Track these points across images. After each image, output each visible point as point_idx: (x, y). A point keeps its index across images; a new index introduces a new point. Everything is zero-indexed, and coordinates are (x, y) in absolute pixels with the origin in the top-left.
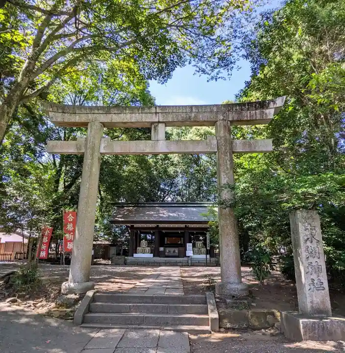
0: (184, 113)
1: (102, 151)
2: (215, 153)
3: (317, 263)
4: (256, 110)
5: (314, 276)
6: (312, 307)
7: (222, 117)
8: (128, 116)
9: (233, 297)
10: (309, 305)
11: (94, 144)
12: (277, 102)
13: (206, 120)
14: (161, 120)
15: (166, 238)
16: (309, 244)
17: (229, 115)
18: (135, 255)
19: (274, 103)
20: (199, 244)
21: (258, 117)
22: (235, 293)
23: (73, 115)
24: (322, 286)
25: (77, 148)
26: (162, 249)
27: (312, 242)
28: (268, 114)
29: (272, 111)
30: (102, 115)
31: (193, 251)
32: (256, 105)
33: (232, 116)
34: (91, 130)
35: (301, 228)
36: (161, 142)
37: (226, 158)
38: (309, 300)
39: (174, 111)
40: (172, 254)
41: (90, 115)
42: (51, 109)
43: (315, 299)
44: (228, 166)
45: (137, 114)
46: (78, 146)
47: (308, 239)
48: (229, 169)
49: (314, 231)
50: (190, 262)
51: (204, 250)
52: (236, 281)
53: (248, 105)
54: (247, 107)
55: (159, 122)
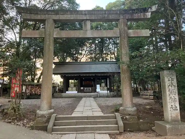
0: (101, 15)
1: (55, 36)
2: (119, 37)
3: (174, 97)
4: (141, 13)
5: (173, 104)
6: (171, 119)
7: (122, 17)
8: (69, 16)
9: (130, 115)
10: (170, 118)
11: (50, 33)
12: (153, 8)
13: (114, 18)
14: (88, 18)
15: (83, 82)
16: (170, 88)
17: (126, 16)
18: (67, 92)
19: (151, 8)
20: (103, 85)
21: (142, 17)
22: (131, 113)
23: (36, 15)
24: (176, 109)
25: (40, 35)
26: (82, 88)
27: (171, 87)
28: (147, 15)
29: (150, 13)
30: (54, 15)
31: (100, 89)
32: (141, 10)
33: (128, 16)
34: (48, 24)
35: (166, 80)
36: (88, 31)
37: (125, 40)
38: (170, 115)
39: (95, 13)
40: (88, 91)
41: (46, 15)
42: (23, 12)
43: (173, 115)
44: (126, 45)
45: (74, 15)
46: (41, 34)
47: (170, 85)
48: (126, 47)
49: (173, 81)
50: (98, 95)
51: (106, 88)
52: (131, 107)
53: (137, 10)
54: (136, 11)
55: (87, 20)
